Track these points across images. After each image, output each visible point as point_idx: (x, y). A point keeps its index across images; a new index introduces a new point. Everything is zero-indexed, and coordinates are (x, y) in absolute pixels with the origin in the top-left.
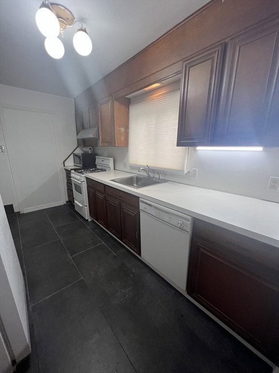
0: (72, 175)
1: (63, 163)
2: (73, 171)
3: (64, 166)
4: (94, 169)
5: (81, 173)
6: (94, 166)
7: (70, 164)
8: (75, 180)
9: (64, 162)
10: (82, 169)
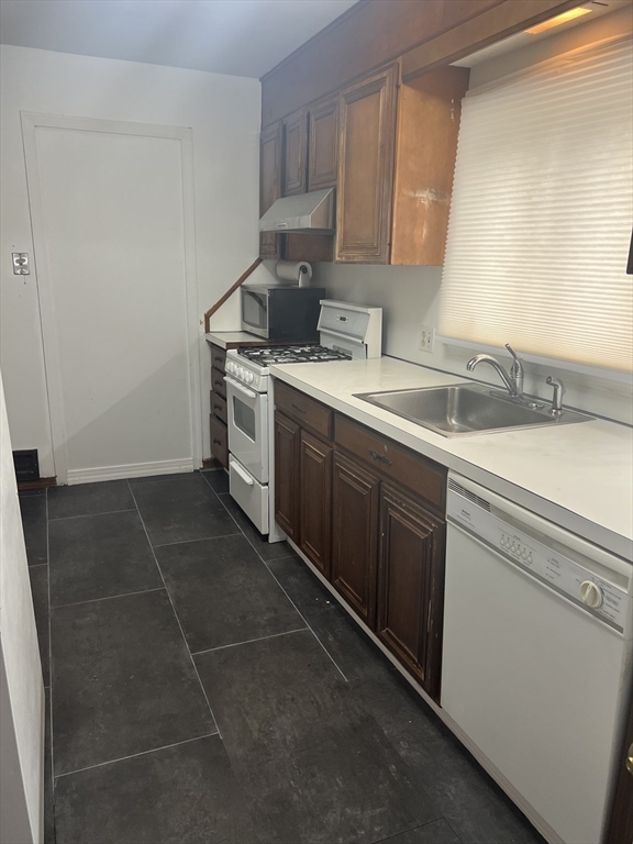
0: (230, 366)
1: (203, 319)
2: (233, 352)
3: (207, 330)
4: (307, 349)
5: (260, 360)
6: (312, 337)
7: (228, 325)
8: (238, 386)
9: (207, 317)
10: (265, 347)
